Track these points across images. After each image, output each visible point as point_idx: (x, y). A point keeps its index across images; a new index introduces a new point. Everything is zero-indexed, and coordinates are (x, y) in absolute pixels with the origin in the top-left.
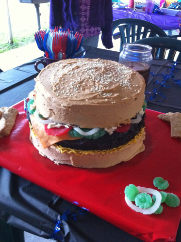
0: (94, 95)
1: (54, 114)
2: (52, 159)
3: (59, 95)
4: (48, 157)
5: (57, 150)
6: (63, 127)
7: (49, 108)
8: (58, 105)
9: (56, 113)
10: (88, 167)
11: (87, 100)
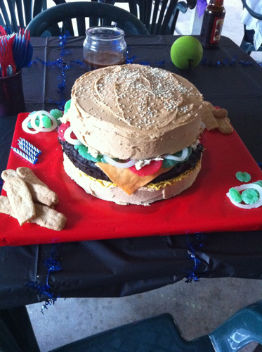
0: (175, 114)
1: (140, 151)
2: (138, 203)
3: (142, 128)
4: (132, 203)
5: (149, 190)
6: (153, 162)
7: (131, 147)
8: (145, 139)
9: (141, 149)
10: (178, 193)
11: (174, 122)
